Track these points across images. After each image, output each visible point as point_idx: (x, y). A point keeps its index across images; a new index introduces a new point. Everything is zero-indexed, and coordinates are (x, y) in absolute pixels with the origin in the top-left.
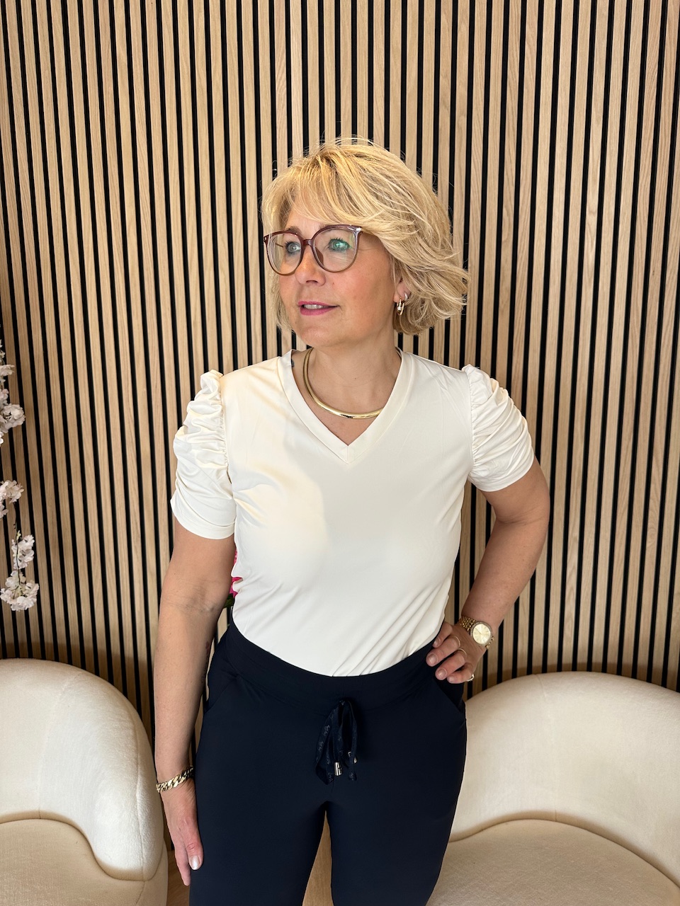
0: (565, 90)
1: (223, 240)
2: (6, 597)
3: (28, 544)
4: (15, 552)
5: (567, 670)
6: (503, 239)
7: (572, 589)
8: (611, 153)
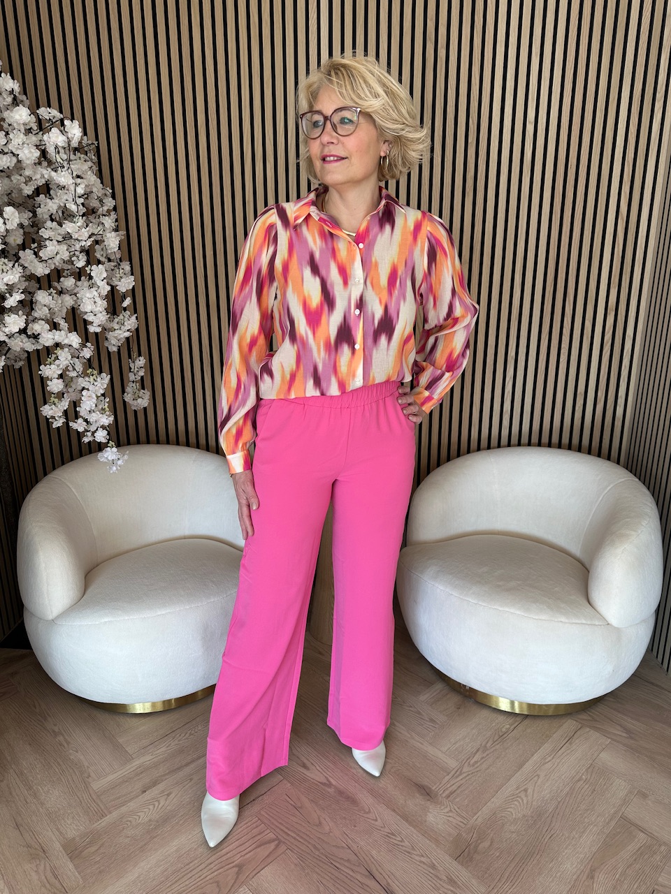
0: (514, 32)
1: (269, 139)
2: (128, 398)
3: (141, 362)
4: (132, 367)
5: (504, 447)
6: (469, 141)
7: (509, 392)
8: (545, 79)
